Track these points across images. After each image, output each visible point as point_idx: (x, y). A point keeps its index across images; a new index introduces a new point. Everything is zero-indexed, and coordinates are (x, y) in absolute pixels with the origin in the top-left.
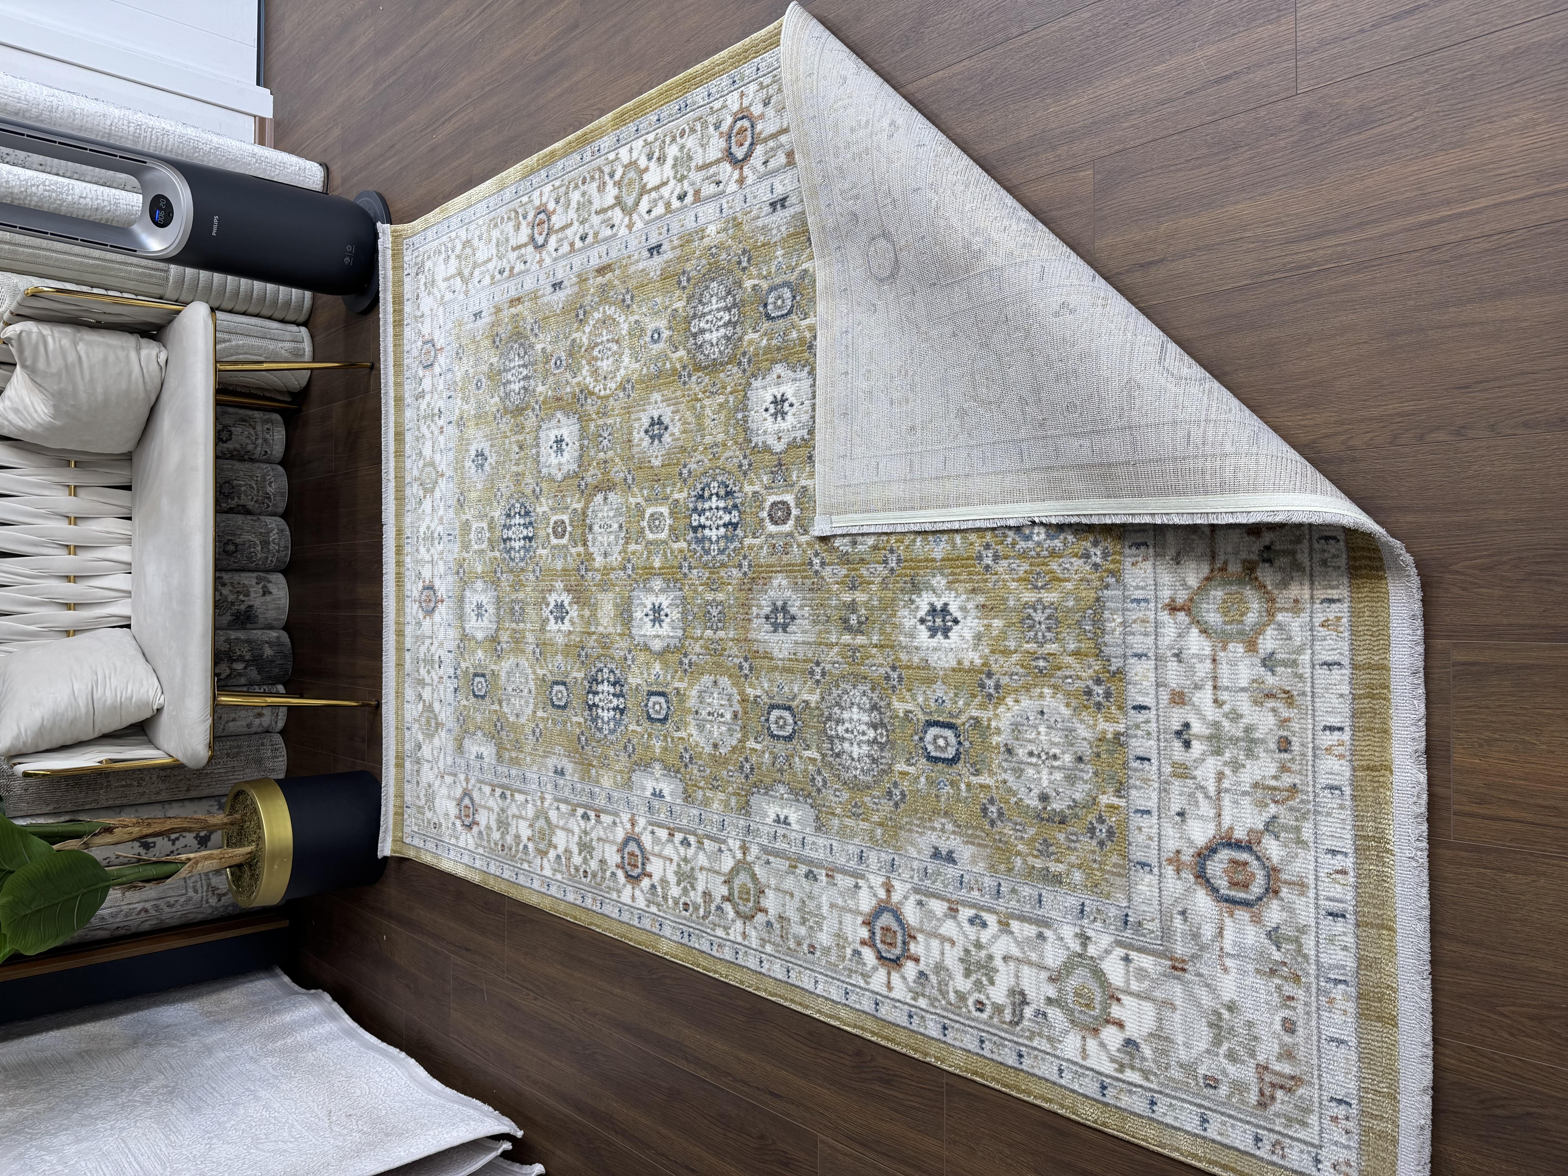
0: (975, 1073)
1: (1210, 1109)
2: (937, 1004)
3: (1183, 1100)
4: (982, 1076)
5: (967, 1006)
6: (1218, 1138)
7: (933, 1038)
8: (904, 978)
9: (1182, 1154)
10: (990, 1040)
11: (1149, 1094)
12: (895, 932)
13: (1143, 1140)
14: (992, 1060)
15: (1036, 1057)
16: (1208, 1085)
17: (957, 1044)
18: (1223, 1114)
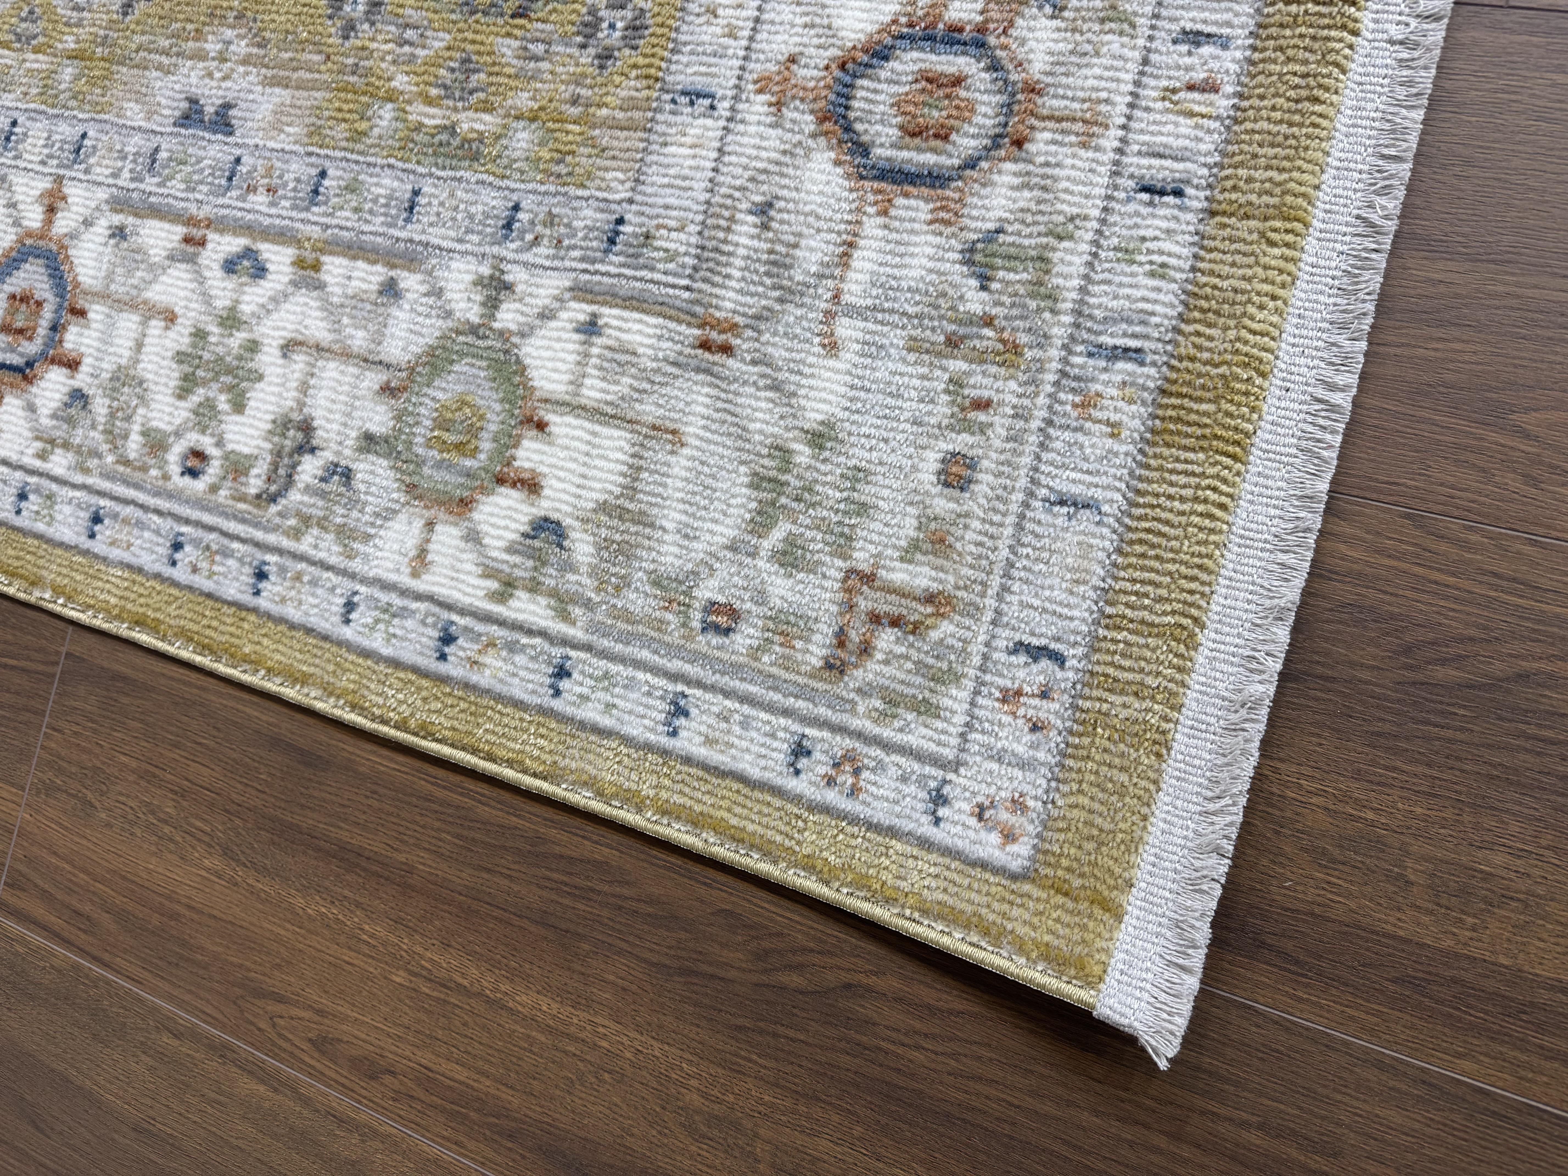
0: (139, 622)
1: (699, 684)
2: (93, 463)
3: (638, 664)
4: (153, 627)
5: (162, 464)
6: (701, 752)
7: (61, 545)
8: (31, 408)
9: (600, 794)
10: (196, 543)
11: (557, 652)
12: (39, 304)
13: (510, 763)
14: (190, 588)
15: (298, 577)
16: (708, 627)
17: (116, 554)
18: (727, 694)
